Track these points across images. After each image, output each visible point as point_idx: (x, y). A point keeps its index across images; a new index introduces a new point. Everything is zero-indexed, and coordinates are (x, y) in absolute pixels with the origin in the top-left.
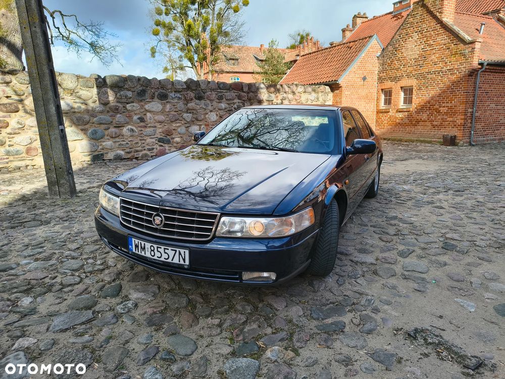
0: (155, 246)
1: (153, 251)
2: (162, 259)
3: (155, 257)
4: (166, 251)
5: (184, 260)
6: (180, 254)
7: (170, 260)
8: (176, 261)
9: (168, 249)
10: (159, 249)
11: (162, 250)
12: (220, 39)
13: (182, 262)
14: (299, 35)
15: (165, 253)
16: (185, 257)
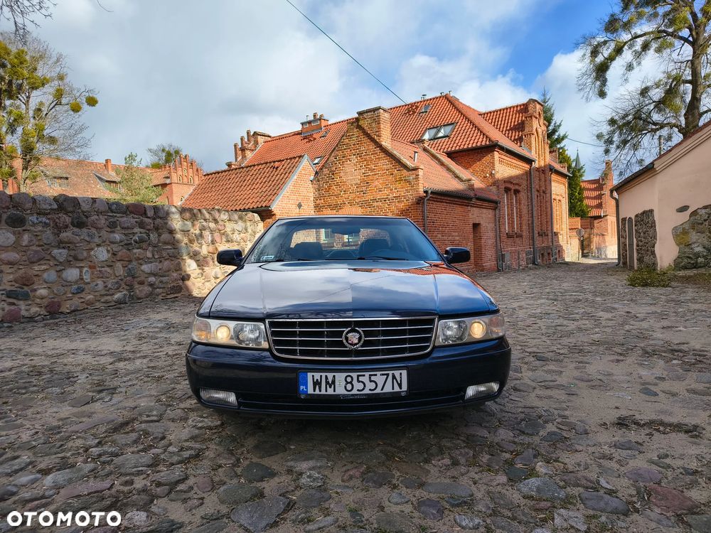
0: (354, 375)
1: (351, 383)
2: (366, 391)
3: (355, 392)
4: (373, 378)
5: (400, 385)
6: (394, 377)
7: (378, 391)
8: (388, 389)
9: (376, 375)
10: (361, 379)
11: (365, 379)
12: (39, 147)
13: (397, 389)
14: (163, 150)
15: (371, 381)
16: (401, 381)
